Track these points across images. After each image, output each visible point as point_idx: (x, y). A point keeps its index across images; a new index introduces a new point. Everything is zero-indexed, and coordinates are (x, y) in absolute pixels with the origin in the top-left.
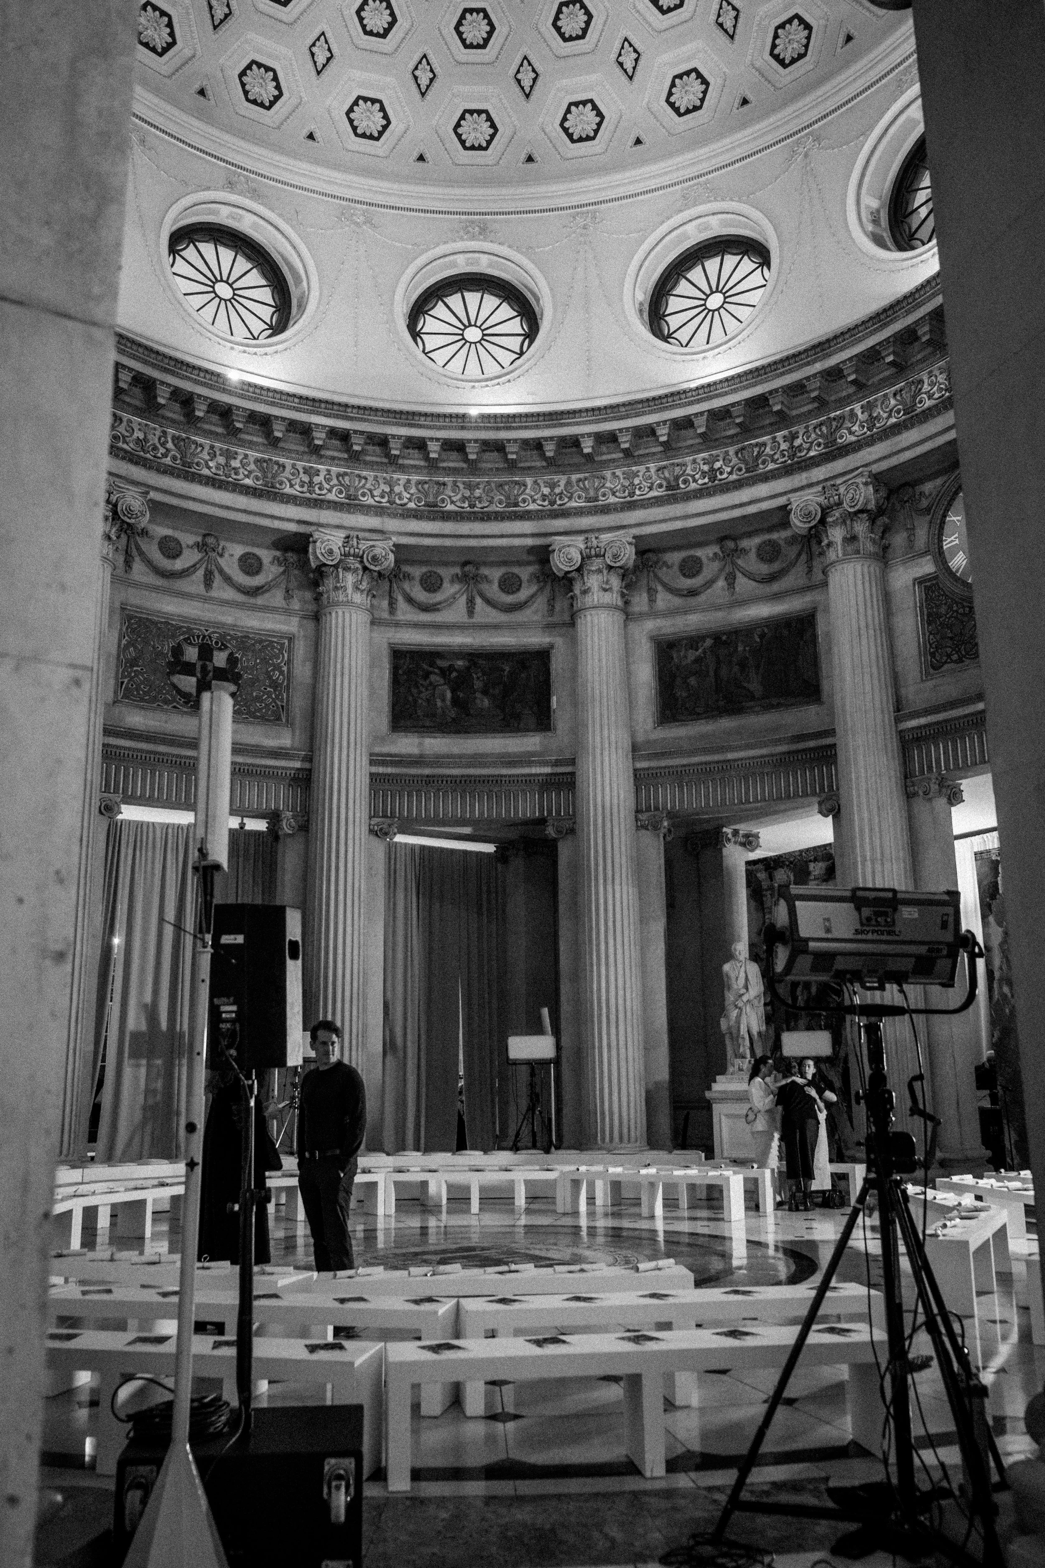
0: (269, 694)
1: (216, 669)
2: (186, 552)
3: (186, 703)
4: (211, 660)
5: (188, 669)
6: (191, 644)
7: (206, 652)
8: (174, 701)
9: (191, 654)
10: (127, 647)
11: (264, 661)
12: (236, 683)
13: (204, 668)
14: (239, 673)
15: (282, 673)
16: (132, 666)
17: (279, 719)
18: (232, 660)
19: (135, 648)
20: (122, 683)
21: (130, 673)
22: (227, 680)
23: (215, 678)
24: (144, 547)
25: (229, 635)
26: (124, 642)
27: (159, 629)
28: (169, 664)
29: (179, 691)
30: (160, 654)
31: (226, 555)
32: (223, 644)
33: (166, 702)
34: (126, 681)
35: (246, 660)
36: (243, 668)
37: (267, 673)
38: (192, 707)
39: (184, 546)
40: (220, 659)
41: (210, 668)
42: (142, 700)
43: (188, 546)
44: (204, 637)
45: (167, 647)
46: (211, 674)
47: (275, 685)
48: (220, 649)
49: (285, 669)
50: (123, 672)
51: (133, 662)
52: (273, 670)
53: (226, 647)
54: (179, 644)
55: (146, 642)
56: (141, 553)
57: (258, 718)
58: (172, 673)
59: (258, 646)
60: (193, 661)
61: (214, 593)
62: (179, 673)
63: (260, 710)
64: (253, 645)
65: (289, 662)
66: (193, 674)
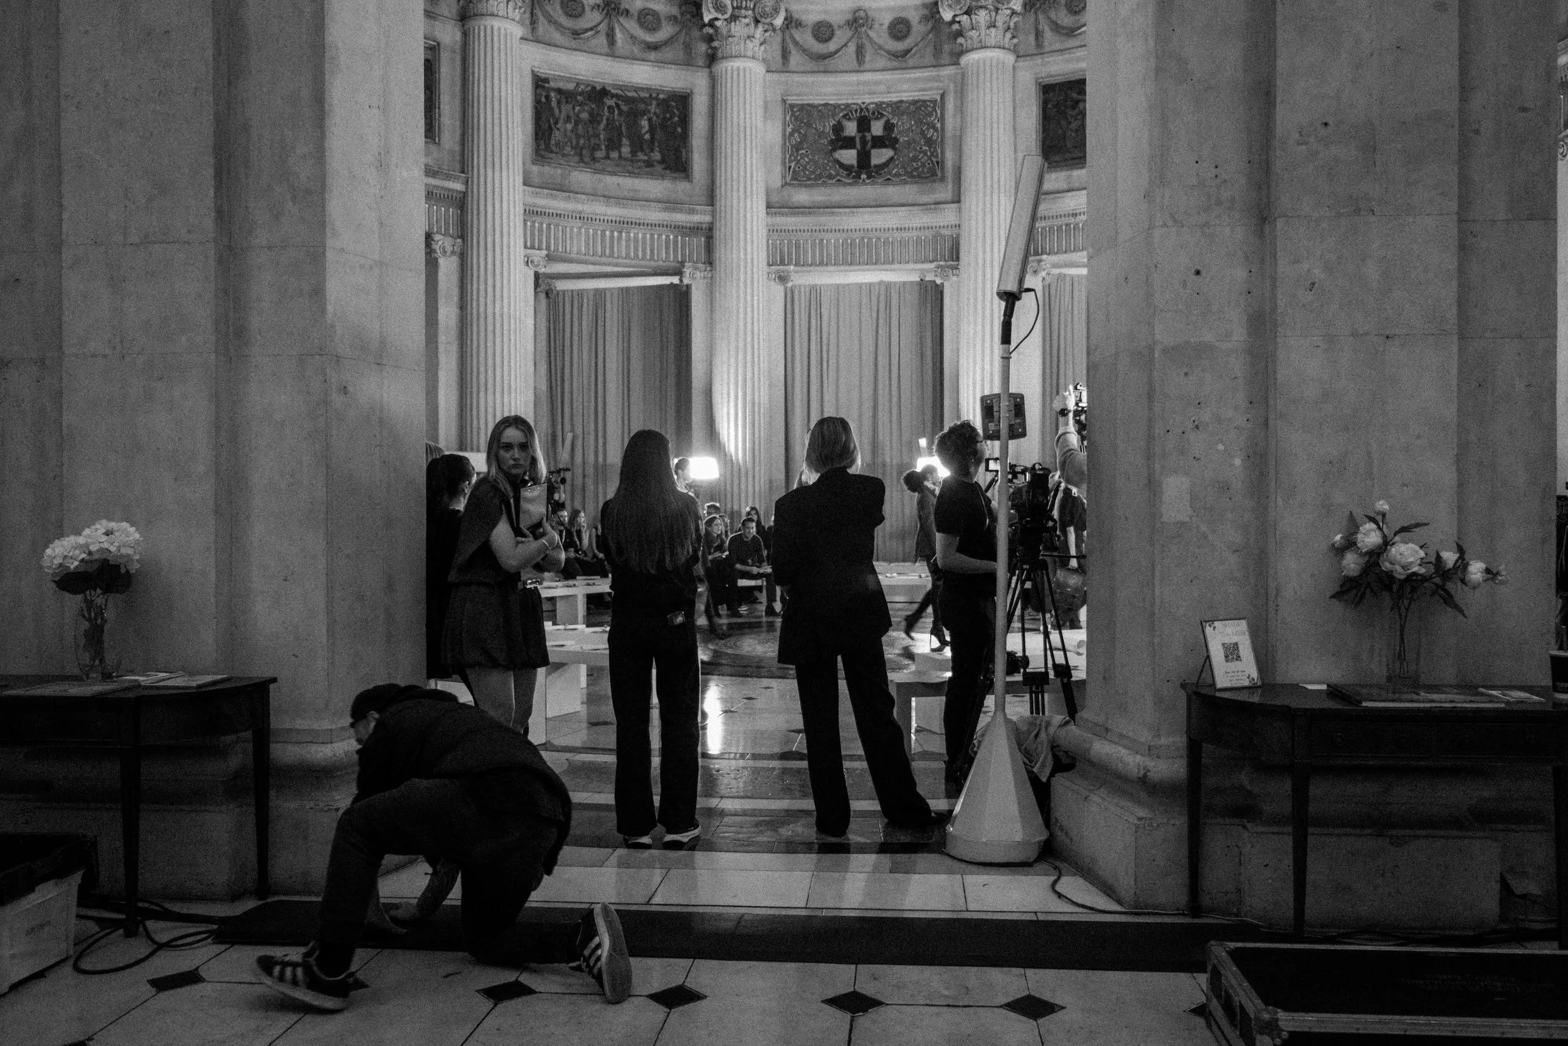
0: (925, 153)
1: (874, 138)
2: (838, 33)
3: (848, 175)
4: (869, 131)
5: (849, 143)
6: (849, 119)
7: (864, 124)
8: (837, 175)
9: (851, 129)
10: (791, 134)
11: (920, 122)
12: (894, 149)
13: (863, 139)
14: (896, 138)
15: (936, 130)
16: (797, 151)
17: (934, 174)
18: (889, 127)
19: (800, 133)
20: (790, 167)
21: (796, 157)
22: (885, 146)
23: (874, 146)
24: (797, 37)
25: (884, 103)
26: (789, 130)
27: (820, 111)
28: (832, 142)
29: (842, 165)
30: (821, 135)
31: (876, 26)
32: (879, 113)
33: (830, 177)
34: (793, 165)
35: (902, 124)
36: (900, 133)
37: (922, 132)
38: (853, 177)
39: (836, 27)
40: (877, 128)
41: (869, 138)
42: (809, 179)
43: (839, 27)
44: (862, 109)
45: (828, 126)
46: (870, 143)
47: (929, 142)
48: (877, 119)
49: (939, 125)
50: (790, 156)
51: (797, 147)
52: (928, 129)
53: (882, 115)
54: (839, 122)
55: (809, 125)
56: (796, 43)
57: (915, 177)
58: (834, 150)
59: (912, 108)
60: (853, 134)
61: (867, 66)
62: (841, 148)
63: (916, 169)
64: (908, 108)
65: (942, 119)
66: (852, 146)
